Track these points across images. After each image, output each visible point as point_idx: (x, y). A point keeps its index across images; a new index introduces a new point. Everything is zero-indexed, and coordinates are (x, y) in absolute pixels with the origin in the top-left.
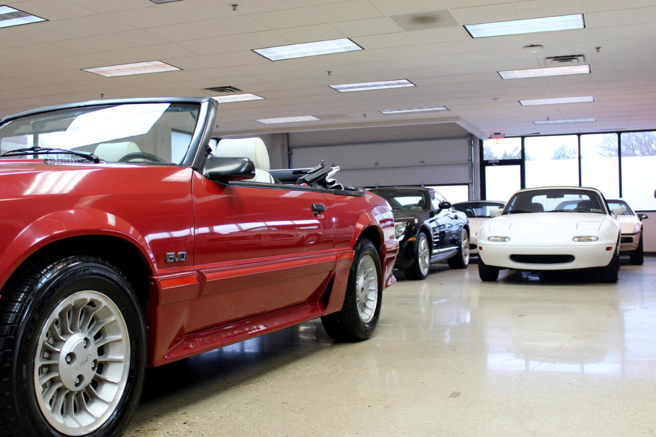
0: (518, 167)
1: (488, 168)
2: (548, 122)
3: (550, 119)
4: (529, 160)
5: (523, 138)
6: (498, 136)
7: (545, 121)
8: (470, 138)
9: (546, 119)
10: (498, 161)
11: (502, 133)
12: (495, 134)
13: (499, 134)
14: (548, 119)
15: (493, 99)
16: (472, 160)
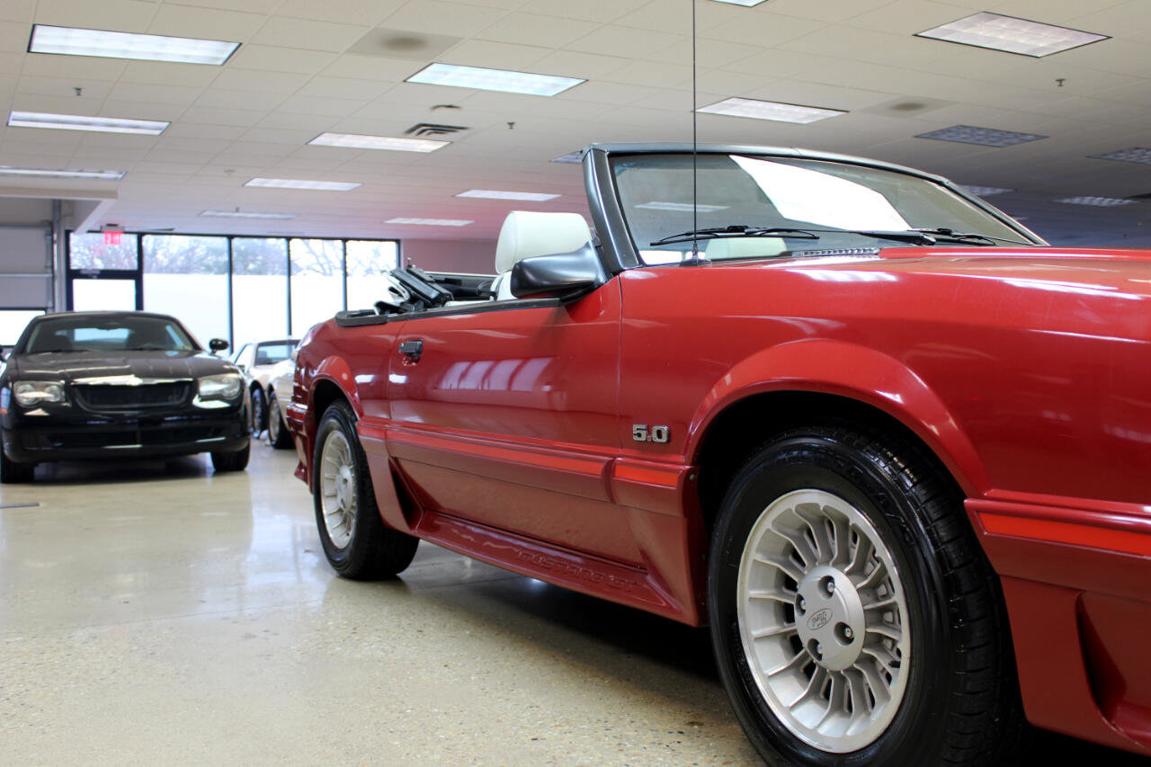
0: (131, 284)
1: (77, 283)
2: (237, 214)
3: (241, 209)
4: (149, 272)
5: (140, 235)
6: (112, 229)
7: (232, 211)
8: (49, 229)
9: (234, 210)
10: (98, 273)
11: (121, 225)
12: (109, 225)
13: (115, 225)
14: (237, 210)
15: (226, 171)
16: (53, 267)
